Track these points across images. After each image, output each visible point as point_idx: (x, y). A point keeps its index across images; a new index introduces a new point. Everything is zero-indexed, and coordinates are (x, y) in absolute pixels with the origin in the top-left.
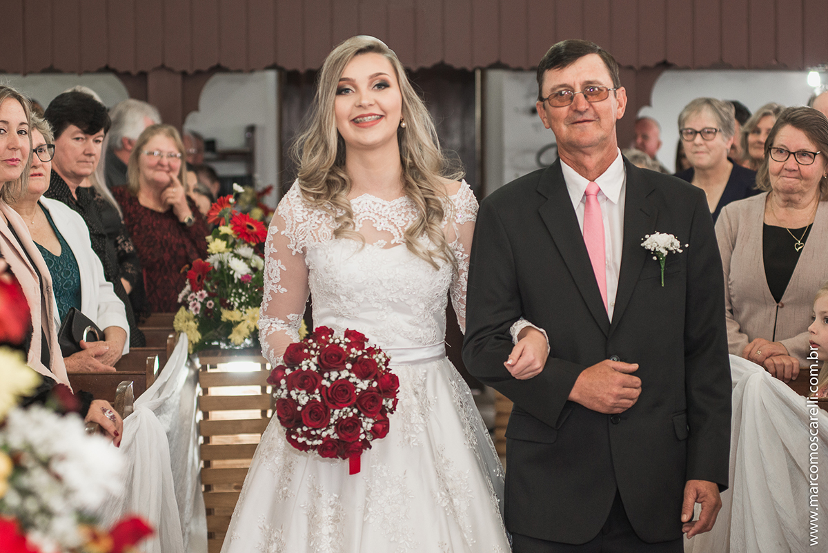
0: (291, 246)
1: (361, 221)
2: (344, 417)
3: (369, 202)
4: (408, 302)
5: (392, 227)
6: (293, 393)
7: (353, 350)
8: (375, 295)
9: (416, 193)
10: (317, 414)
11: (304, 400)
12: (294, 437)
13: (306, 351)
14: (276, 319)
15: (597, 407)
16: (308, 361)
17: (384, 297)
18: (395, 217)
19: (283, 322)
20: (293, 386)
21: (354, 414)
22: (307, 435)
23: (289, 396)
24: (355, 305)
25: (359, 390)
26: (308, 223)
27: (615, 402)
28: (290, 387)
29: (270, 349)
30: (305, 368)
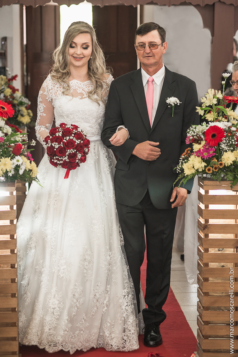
0: (47, 98)
1: (72, 90)
2: (71, 153)
3: (76, 83)
4: (89, 119)
5: (84, 92)
6: (53, 144)
7: (74, 130)
8: (77, 116)
9: (93, 78)
10: (61, 152)
11: (57, 146)
12: (53, 160)
13: (58, 130)
14: (42, 126)
15: (141, 157)
16: (58, 133)
17: (80, 117)
18: (85, 88)
19: (45, 127)
20: (54, 142)
21: (75, 151)
22: (58, 159)
23: (51, 145)
24: (70, 120)
25: (76, 143)
26: (53, 90)
27: (148, 156)
28: (52, 142)
29: (40, 137)
30: (57, 135)
